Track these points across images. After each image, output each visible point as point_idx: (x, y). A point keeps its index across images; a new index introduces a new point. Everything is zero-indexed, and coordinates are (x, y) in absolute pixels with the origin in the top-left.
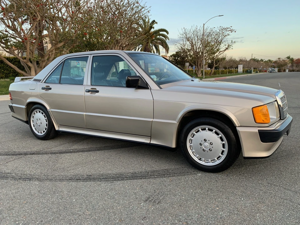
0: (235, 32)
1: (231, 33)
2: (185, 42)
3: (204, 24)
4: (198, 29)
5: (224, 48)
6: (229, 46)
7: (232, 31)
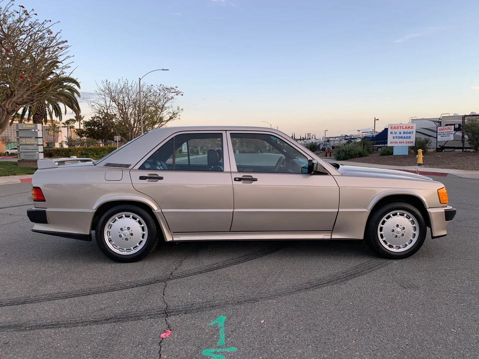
0: (182, 95)
1: (176, 97)
2: (108, 104)
3: (140, 79)
4: (129, 85)
5: (168, 117)
6: (174, 114)
7: (177, 93)
